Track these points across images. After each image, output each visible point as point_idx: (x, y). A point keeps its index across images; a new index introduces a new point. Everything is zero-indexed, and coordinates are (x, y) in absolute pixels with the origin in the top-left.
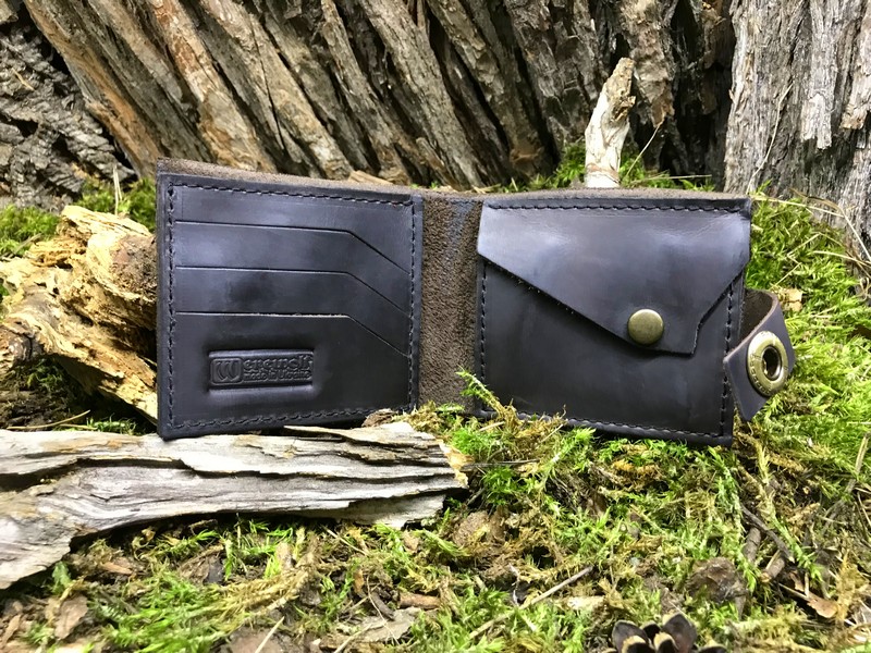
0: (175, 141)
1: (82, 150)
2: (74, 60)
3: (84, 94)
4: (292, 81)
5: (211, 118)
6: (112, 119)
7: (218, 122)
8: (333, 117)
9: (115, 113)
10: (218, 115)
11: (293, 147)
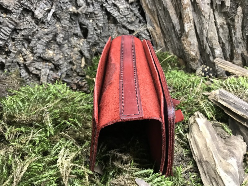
0: (170, 41)
2: (149, 15)
3: (148, 24)
4: (216, 30)
5: (187, 37)
7: (189, 39)
8: (224, 42)
9: (155, 31)
10: (190, 37)
11: (208, 50)
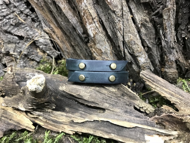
0: (77, 45)
1: (41, 45)
2: (39, 11)
3: (42, 24)
5: (95, 44)
6: (53, 34)
7: (98, 46)
8: (150, 46)
9: (54, 32)
10: (99, 43)
11: (129, 56)
